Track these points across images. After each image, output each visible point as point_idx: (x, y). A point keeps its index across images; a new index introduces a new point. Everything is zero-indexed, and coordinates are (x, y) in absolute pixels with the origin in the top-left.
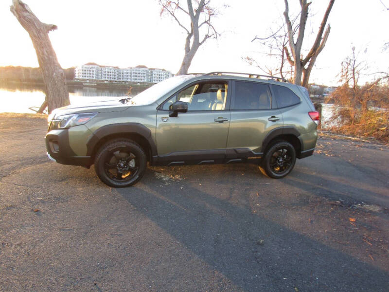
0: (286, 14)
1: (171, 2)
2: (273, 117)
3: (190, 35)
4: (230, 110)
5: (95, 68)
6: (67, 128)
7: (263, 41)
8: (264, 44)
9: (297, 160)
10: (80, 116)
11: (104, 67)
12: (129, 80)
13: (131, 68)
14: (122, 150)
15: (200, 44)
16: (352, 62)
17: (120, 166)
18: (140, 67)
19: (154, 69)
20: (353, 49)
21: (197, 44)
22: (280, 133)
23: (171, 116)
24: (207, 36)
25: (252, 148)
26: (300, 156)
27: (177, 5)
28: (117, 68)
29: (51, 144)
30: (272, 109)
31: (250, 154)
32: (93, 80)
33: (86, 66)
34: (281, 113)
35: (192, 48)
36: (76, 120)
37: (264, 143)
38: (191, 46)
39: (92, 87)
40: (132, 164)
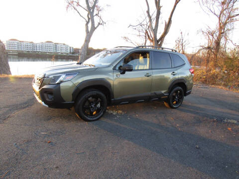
0: (148, 12)
1: (73, 1)
2: (173, 73)
3: (88, 23)
4: (152, 69)
5: (16, 43)
6: (59, 84)
7: (134, 27)
8: (135, 29)
9: (184, 97)
10: (67, 75)
11: (23, 42)
12: (41, 51)
13: (42, 43)
14: (93, 96)
15: (96, 28)
16: (181, 40)
17: (92, 107)
18: (48, 42)
19: (58, 44)
20: (181, 33)
21: (94, 28)
22: (177, 82)
23: (121, 74)
24: (99, 24)
25: (163, 92)
26: (186, 95)
27: (78, 3)
28: (32, 42)
29: (45, 95)
30: (172, 68)
31: (163, 95)
32: (15, 51)
33: (10, 41)
34: (177, 70)
35: (91, 30)
36: (65, 78)
37: (169, 88)
38: (89, 30)
39: (15, 55)
40: (99, 105)
